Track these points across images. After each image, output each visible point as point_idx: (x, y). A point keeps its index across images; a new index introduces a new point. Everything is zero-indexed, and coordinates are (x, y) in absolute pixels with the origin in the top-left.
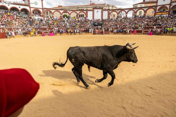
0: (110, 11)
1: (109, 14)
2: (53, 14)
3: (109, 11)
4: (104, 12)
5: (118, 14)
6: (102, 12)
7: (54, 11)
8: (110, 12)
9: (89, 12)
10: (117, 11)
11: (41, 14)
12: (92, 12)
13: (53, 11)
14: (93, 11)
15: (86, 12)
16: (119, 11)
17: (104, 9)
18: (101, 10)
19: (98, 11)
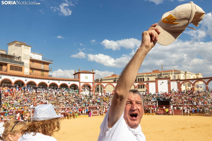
0: (181, 82)
1: (179, 86)
2: (105, 89)
3: (179, 82)
4: (172, 83)
6: (169, 83)
7: (106, 84)
9: (150, 84)
10: (191, 81)
11: (91, 89)
12: (154, 84)
13: (104, 85)
14: (156, 82)
15: (147, 84)
16: (194, 81)
17: (171, 79)
18: (168, 81)
19: (163, 82)
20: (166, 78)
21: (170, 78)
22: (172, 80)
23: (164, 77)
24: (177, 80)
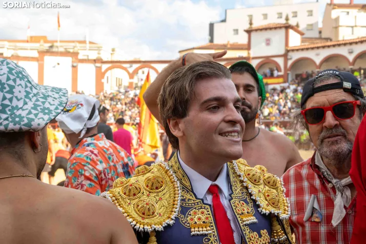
0: (105, 67)
1: (100, 75)
3: (99, 65)
4: (81, 66)
5: (131, 76)
6: (74, 68)
8: (103, 70)
10: (127, 66)
12: (34, 65)
14: (39, 60)
16: (135, 66)
17: (80, 57)
18: (73, 62)
19: (58, 64)
20: (66, 53)
21: (77, 54)
22: (82, 61)
23: (62, 50)
24: (95, 61)
